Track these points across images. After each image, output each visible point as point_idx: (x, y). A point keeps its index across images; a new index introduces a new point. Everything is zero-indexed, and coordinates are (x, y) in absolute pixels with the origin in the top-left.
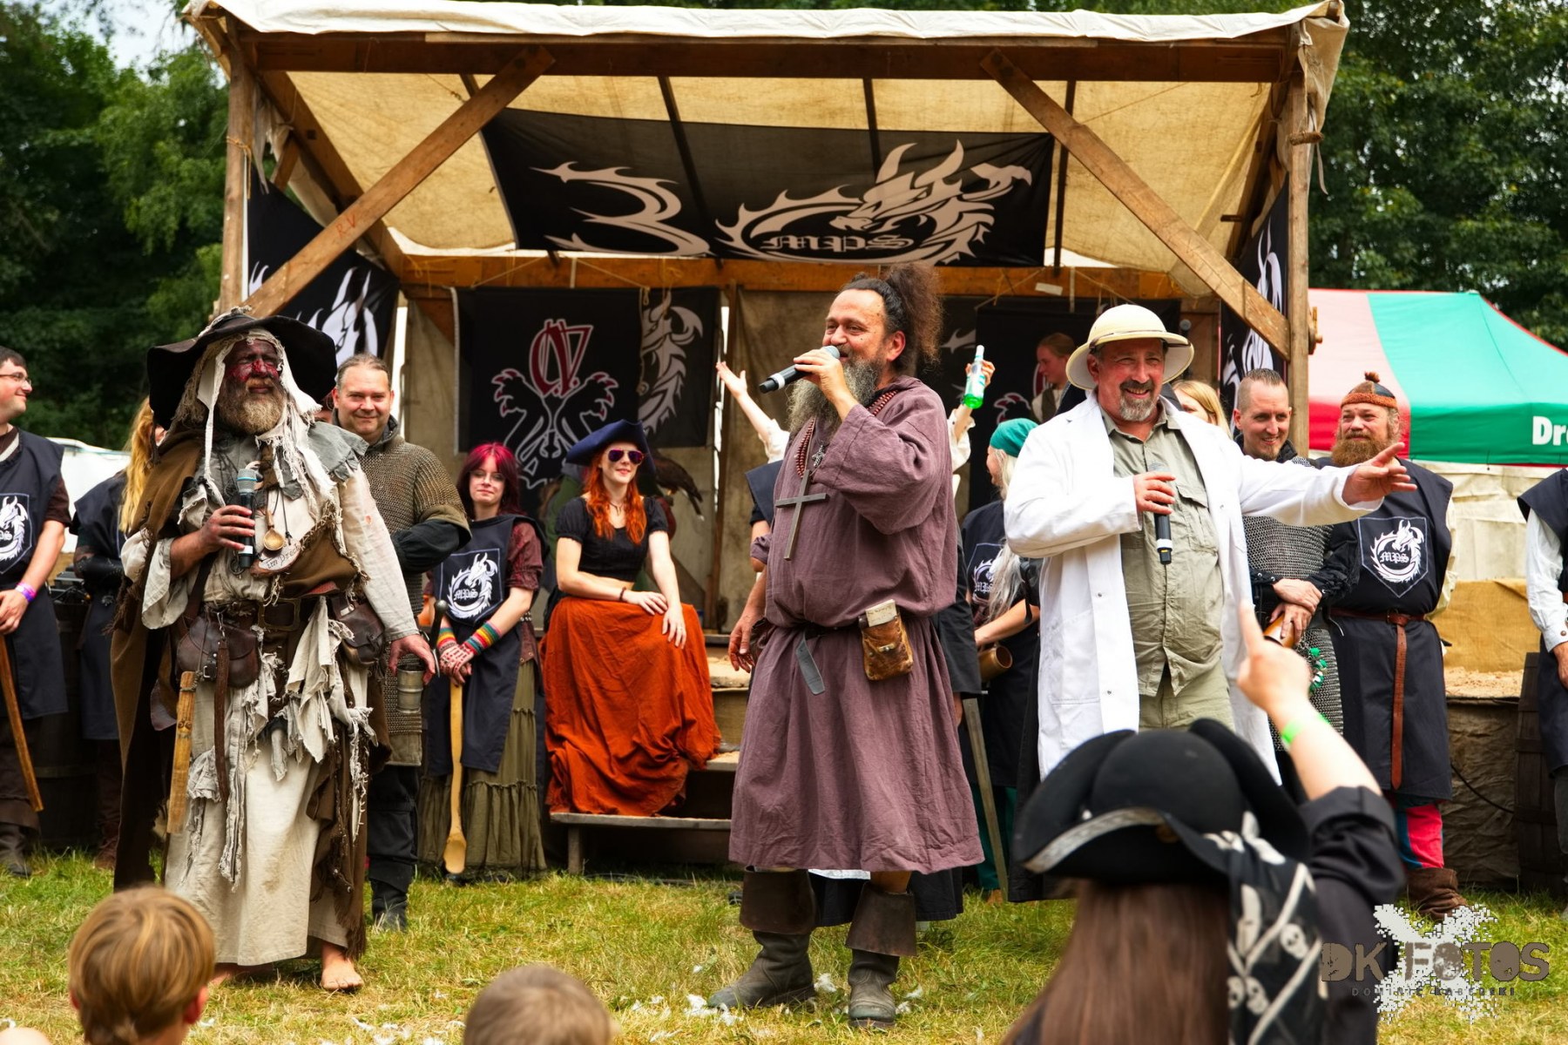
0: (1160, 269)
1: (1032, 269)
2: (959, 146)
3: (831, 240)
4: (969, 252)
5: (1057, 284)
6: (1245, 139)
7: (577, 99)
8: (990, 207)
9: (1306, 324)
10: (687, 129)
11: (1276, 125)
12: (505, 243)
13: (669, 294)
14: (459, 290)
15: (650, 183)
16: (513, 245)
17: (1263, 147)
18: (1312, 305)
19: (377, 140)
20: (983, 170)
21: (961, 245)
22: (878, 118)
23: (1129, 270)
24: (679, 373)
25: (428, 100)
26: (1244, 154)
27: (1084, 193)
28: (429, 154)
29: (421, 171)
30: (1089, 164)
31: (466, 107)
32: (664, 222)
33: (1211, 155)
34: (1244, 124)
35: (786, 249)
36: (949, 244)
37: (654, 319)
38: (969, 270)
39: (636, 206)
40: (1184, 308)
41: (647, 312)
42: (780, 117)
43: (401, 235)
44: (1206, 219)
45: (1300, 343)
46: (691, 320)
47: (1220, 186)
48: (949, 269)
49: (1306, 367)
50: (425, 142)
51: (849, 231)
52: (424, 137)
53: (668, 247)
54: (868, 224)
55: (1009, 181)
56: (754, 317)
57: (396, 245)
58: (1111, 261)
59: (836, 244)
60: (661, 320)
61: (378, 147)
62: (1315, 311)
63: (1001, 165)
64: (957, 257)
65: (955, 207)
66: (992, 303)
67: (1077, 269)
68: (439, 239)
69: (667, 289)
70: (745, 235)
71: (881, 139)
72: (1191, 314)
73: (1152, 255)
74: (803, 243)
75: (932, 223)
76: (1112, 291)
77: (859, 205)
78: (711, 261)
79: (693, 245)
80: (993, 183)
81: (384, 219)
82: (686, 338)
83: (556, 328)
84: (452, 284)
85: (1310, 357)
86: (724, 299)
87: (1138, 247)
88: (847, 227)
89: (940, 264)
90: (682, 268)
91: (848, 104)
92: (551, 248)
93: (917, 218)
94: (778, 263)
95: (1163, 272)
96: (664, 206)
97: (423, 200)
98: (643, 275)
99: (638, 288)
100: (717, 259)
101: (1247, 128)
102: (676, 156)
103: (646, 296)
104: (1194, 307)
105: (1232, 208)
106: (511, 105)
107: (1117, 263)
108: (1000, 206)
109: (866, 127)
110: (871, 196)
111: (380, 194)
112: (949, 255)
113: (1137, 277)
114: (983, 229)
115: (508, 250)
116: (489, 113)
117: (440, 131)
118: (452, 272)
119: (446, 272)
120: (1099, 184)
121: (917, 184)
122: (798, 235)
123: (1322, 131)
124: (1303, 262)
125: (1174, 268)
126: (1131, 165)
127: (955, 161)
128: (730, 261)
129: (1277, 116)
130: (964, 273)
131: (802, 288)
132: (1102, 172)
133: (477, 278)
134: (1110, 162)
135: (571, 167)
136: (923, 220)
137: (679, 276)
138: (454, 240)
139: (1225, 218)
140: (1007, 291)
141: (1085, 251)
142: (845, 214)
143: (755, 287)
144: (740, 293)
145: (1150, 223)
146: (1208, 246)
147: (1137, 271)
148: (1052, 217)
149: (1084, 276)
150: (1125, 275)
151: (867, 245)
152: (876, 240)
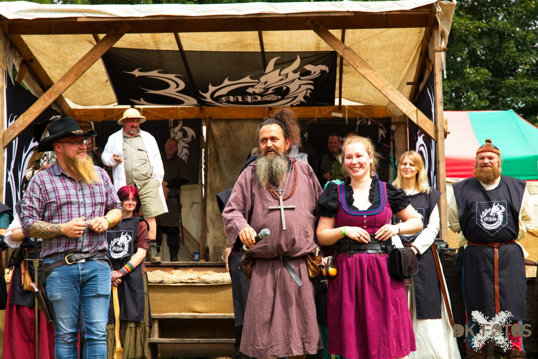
0: (382, 105)
1: (330, 107)
2: (298, 58)
3: (247, 97)
4: (303, 100)
5: (341, 113)
6: (415, 51)
7: (141, 43)
8: (312, 82)
9: (443, 126)
10: (186, 54)
11: (428, 45)
12: (113, 103)
13: (181, 122)
14: (94, 122)
15: (172, 76)
16: (116, 104)
17: (423, 53)
18: (445, 119)
19: (58, 62)
20: (308, 67)
21: (301, 98)
22: (265, 47)
23: (370, 106)
24: (186, 154)
25: (80, 45)
26: (415, 57)
27: (350, 75)
28: (80, 67)
29: (77, 74)
30: (352, 63)
31: (95, 47)
32: (179, 92)
33: (402, 57)
34: (415, 45)
35: (229, 102)
36: (295, 98)
37: (175, 132)
38: (304, 108)
39: (167, 86)
40: (393, 121)
41: (172, 129)
42: (225, 48)
43: (70, 101)
44: (401, 84)
45: (441, 134)
46: (191, 132)
47: (406, 70)
48: (296, 108)
49: (443, 143)
50: (78, 62)
51: (254, 94)
52: (77, 61)
53: (180, 102)
54: (262, 90)
55: (319, 71)
56: (216, 130)
57: (68, 105)
58: (362, 103)
59: (249, 99)
60: (178, 133)
61: (60, 65)
62: (446, 120)
63: (316, 65)
64: (299, 103)
65: (298, 82)
66: (314, 121)
67: (348, 106)
68: (86, 102)
69: (180, 120)
70: (212, 96)
71: (266, 55)
72: (396, 123)
73: (379, 99)
74: (235, 99)
75: (288, 89)
76: (363, 115)
77: (258, 83)
78: (198, 107)
79: (190, 102)
80: (312, 73)
81: (62, 94)
82: (189, 139)
84: (92, 120)
85: (445, 139)
86: (204, 123)
87: (373, 97)
88: (254, 92)
89: (292, 106)
90: (186, 111)
91: (252, 42)
92: (132, 104)
93: (282, 88)
94: (226, 108)
95: (384, 106)
96: (178, 85)
97: (79, 87)
98: (170, 114)
99: (169, 120)
100: (200, 107)
101: (416, 46)
102: (182, 65)
103: (172, 123)
104: (397, 120)
105: (411, 79)
106: (113, 46)
107: (365, 103)
108: (316, 82)
109: (260, 51)
110: (263, 79)
111: (61, 84)
112: (295, 102)
113: (373, 109)
114: (309, 91)
115: (115, 106)
116: (104, 49)
117: (84, 58)
118: (92, 115)
119: (89, 116)
120: (356, 71)
121: (282, 73)
122: (233, 96)
123: (447, 47)
124: (441, 101)
125: (388, 105)
126: (369, 63)
127: (297, 64)
128: (206, 107)
129: (428, 41)
130: (302, 109)
131: (236, 118)
132: (357, 66)
133: (101, 117)
134: (360, 62)
135: (139, 70)
136: (285, 88)
137: (185, 114)
138: (92, 102)
139: (408, 84)
140: (320, 116)
141: (352, 99)
142: (252, 86)
143: (216, 118)
144: (210, 120)
145: (377, 87)
146: (402, 95)
147: (373, 106)
148: (337, 85)
149: (351, 109)
150: (368, 108)
151: (262, 99)
152: (265, 97)
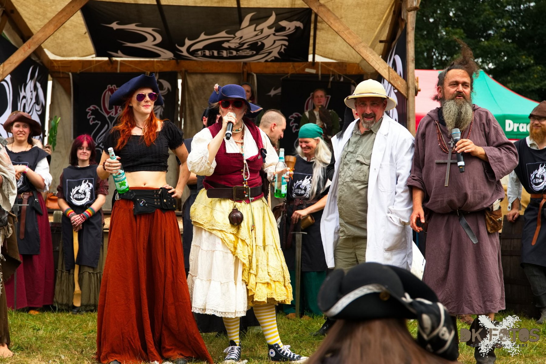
0: (355, 62)
1: (303, 63)
2: (274, 14)
3: (223, 52)
5: (314, 68)
6: (389, 9)
8: (286, 38)
9: (414, 84)
10: (164, 8)
11: (401, 4)
12: (91, 55)
13: (157, 74)
14: (72, 73)
15: (149, 30)
16: (94, 56)
17: (396, 13)
18: (416, 76)
19: (39, 14)
20: (283, 23)
22: (241, 3)
23: (342, 63)
26: (389, 15)
27: (324, 32)
28: (60, 19)
29: (57, 26)
30: (326, 20)
32: (156, 45)
33: (375, 15)
34: (388, 3)
35: (204, 56)
36: (270, 53)
38: (278, 63)
39: (144, 39)
42: (202, 2)
43: (49, 51)
44: (374, 41)
45: (412, 92)
46: (166, 85)
47: (379, 28)
48: (270, 63)
49: (414, 101)
50: (58, 14)
51: (230, 48)
53: (157, 55)
54: (237, 45)
55: (294, 27)
56: (192, 83)
57: (47, 56)
58: (335, 59)
59: (225, 54)
61: (40, 17)
62: (418, 78)
63: (291, 21)
64: (273, 58)
65: (272, 38)
66: (287, 77)
67: (322, 63)
68: (65, 53)
69: (156, 72)
70: (188, 50)
71: (242, 11)
73: (351, 56)
74: (211, 53)
75: (263, 45)
76: (336, 71)
77: (234, 38)
78: (174, 61)
79: (167, 55)
80: (287, 28)
81: (42, 45)
82: (164, 92)
83: (112, 89)
84: (70, 71)
85: (416, 97)
86: (179, 76)
87: (346, 54)
88: (229, 47)
89: (266, 61)
90: (163, 64)
92: (110, 56)
93: (257, 43)
94: (201, 62)
95: (356, 64)
96: (155, 39)
97: (58, 38)
98: (147, 67)
100: (177, 60)
101: (389, 5)
102: (160, 19)
105: (384, 37)
107: (338, 60)
108: (290, 38)
109: (236, 6)
110: (238, 34)
111: (40, 35)
112: (270, 58)
113: (346, 66)
114: (283, 47)
116: (83, 2)
117: (64, 10)
118: (70, 67)
119: (67, 67)
120: (330, 28)
121: (257, 28)
122: (209, 50)
123: (420, 6)
124: (412, 59)
125: (361, 62)
126: (343, 20)
127: (272, 19)
128: (182, 61)
130: (276, 65)
131: (211, 71)
132: (331, 23)
133: (80, 69)
134: (334, 19)
135: (117, 23)
136: (260, 43)
137: (162, 67)
138: (71, 54)
139: (381, 42)
140: (294, 72)
141: (325, 55)
142: (228, 41)
143: (192, 71)
144: (186, 73)
145: (351, 44)
146: (374, 53)
147: (346, 63)
148: (311, 41)
149: (325, 65)
150: (341, 65)
151: (237, 54)
152: (241, 52)
